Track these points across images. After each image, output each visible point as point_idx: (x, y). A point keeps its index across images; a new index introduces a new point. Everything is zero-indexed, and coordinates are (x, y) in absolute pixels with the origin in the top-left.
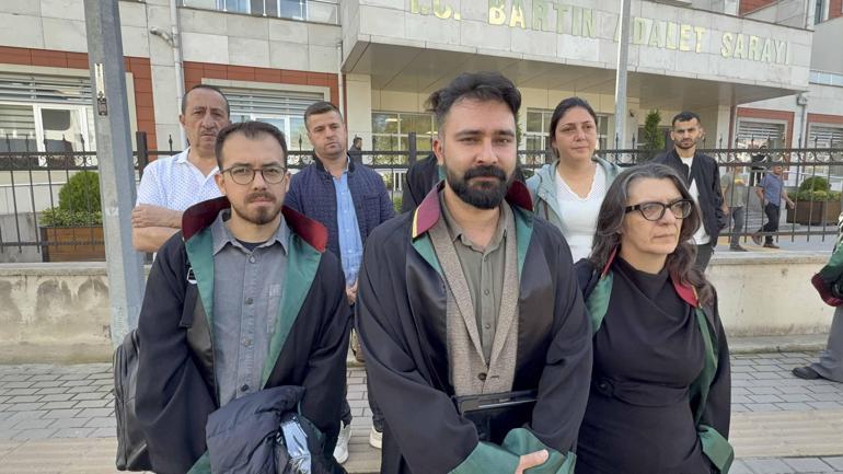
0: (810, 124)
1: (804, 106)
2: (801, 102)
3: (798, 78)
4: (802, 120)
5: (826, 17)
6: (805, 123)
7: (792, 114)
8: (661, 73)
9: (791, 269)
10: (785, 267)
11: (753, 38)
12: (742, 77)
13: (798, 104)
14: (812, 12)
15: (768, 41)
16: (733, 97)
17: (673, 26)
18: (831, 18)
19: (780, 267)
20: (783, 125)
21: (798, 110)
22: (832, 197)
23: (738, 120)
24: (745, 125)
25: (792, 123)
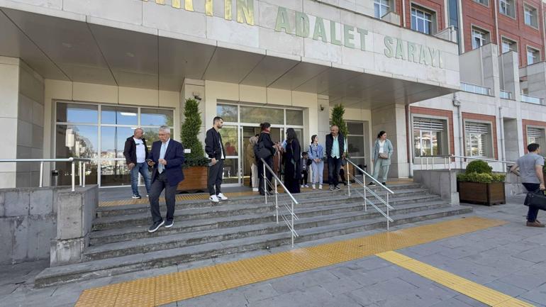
0: (465, 120)
1: (458, 107)
2: (456, 104)
4: (459, 117)
5: (463, 52)
6: (461, 118)
7: (450, 113)
13: (454, 105)
20: (446, 121)
21: (455, 110)
22: (495, 178)
23: (412, 116)
24: (417, 119)
25: (451, 119)
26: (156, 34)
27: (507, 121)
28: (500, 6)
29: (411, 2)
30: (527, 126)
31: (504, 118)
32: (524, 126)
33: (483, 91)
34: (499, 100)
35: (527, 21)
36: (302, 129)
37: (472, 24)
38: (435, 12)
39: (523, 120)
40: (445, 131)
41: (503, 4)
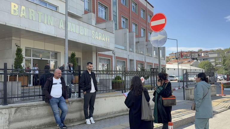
0: (117, 60)
1: (114, 54)
3: (112, 47)
4: (115, 58)
5: (118, 29)
7: (111, 57)
8: (75, 41)
9: (107, 98)
10: (105, 98)
11: (100, 33)
12: (98, 45)
14: (114, 27)
15: (103, 35)
16: (96, 50)
17: (78, 26)
18: (119, 29)
19: (104, 98)
20: (110, 60)
21: (113, 55)
23: (98, 57)
24: (100, 59)
25: (112, 59)
26: (25, 29)
27: (131, 60)
28: (132, 7)
29: (98, 1)
30: (138, 63)
31: (130, 59)
32: (137, 63)
33: (123, 48)
34: (128, 52)
35: (142, 16)
36: (57, 61)
37: (121, 15)
38: (107, 8)
39: (136, 60)
40: (110, 64)
41: (133, 6)
